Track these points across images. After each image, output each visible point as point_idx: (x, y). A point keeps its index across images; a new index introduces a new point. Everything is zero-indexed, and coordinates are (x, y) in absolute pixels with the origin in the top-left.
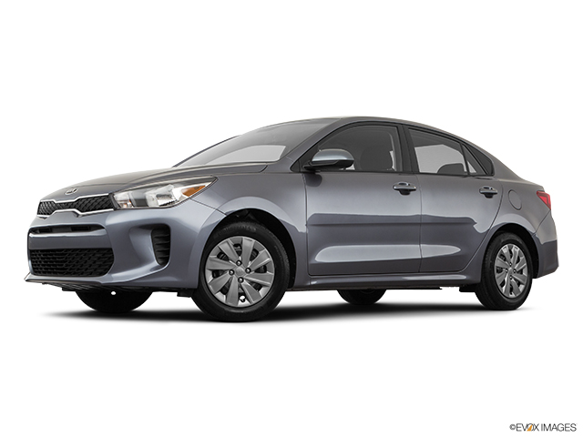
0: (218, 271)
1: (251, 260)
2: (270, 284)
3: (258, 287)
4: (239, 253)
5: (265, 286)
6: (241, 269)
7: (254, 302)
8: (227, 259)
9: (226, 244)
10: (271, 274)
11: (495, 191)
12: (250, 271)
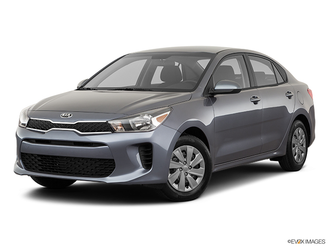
0: (173, 169)
1: (191, 161)
2: (202, 175)
3: (196, 177)
4: (185, 156)
5: (200, 177)
6: (186, 166)
7: (194, 188)
8: (178, 161)
9: (178, 152)
10: (202, 169)
11: (292, 94)
12: (191, 167)
